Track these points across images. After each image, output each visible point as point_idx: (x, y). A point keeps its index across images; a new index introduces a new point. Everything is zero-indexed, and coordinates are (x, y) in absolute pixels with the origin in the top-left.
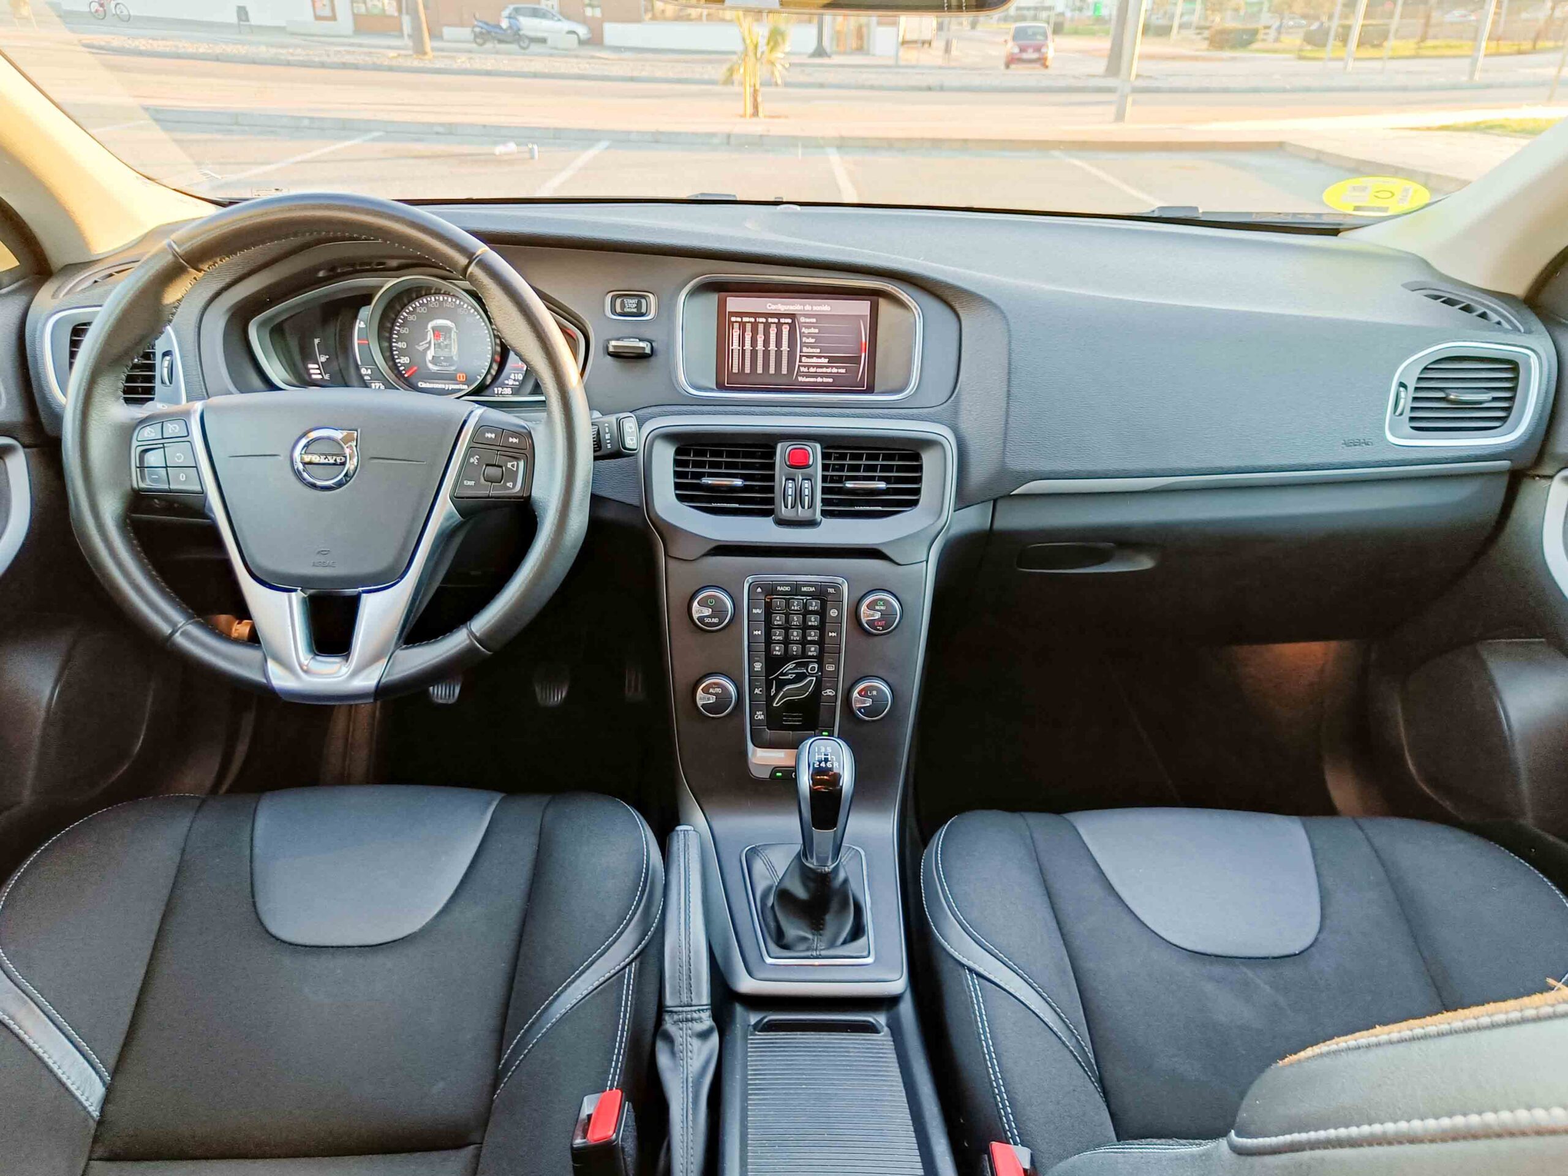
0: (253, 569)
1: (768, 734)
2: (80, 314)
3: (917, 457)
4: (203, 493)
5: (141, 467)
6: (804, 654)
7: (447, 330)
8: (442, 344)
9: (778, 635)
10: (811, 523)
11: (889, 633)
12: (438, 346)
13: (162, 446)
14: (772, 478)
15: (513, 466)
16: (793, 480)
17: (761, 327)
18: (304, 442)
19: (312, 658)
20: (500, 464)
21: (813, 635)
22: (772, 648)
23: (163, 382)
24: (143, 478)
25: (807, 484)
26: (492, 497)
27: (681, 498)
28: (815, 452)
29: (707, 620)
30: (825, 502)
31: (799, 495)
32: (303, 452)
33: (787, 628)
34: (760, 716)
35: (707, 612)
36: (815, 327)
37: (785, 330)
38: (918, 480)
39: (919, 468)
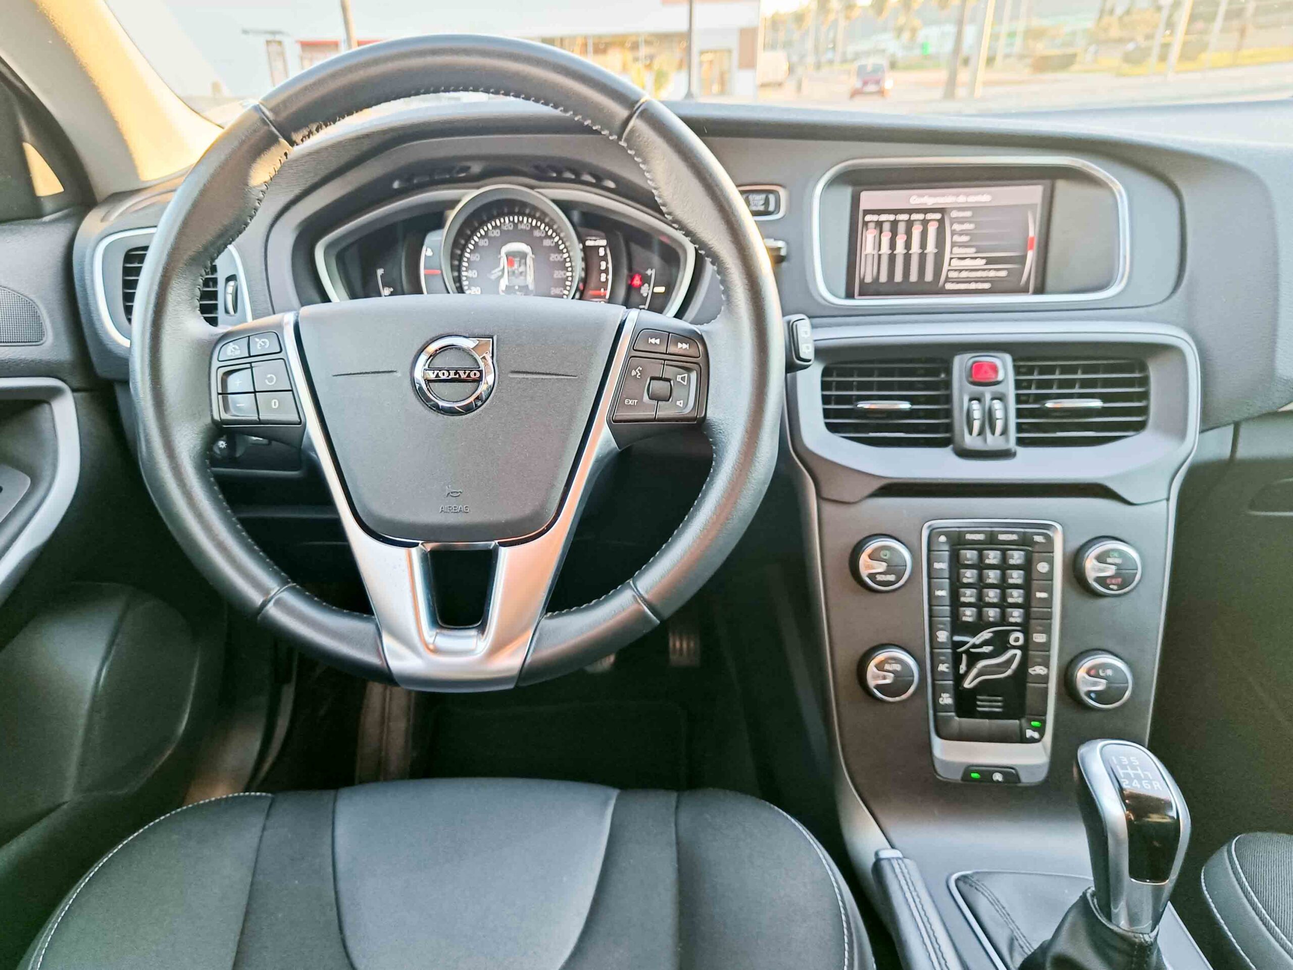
0: (364, 519)
1: (958, 722)
2: (135, 237)
3: (1143, 368)
4: (300, 423)
5: (224, 393)
6: (1003, 620)
7: (523, 256)
8: (516, 272)
9: (969, 595)
10: (1005, 454)
11: (1125, 594)
12: (512, 274)
13: (248, 366)
14: (948, 399)
15: (683, 379)
16: (979, 400)
17: (902, 227)
18: (423, 358)
19: (437, 634)
20: (667, 377)
21: (1016, 596)
22: (961, 612)
23: (227, 312)
24: (226, 409)
25: (997, 405)
26: (659, 420)
27: (832, 428)
28: (1004, 366)
29: (879, 578)
30: (1020, 428)
31: (990, 418)
32: (426, 367)
33: (981, 585)
34: (946, 699)
35: (881, 567)
36: (970, 222)
37: (932, 229)
38: (1145, 396)
39: (1144, 381)
